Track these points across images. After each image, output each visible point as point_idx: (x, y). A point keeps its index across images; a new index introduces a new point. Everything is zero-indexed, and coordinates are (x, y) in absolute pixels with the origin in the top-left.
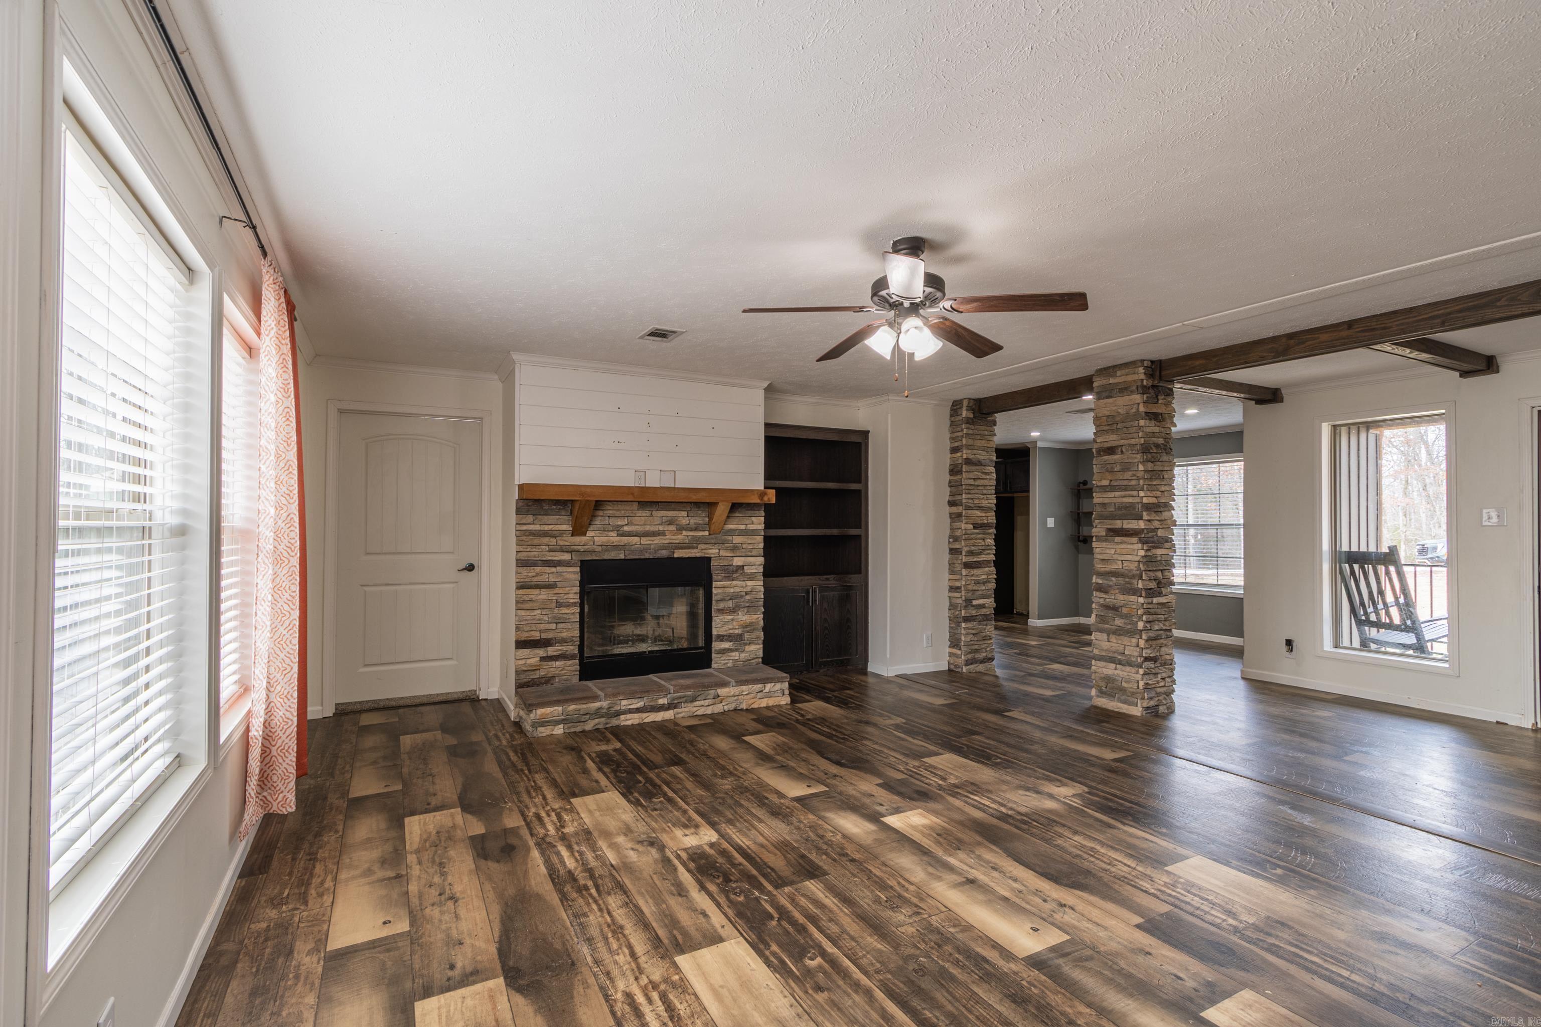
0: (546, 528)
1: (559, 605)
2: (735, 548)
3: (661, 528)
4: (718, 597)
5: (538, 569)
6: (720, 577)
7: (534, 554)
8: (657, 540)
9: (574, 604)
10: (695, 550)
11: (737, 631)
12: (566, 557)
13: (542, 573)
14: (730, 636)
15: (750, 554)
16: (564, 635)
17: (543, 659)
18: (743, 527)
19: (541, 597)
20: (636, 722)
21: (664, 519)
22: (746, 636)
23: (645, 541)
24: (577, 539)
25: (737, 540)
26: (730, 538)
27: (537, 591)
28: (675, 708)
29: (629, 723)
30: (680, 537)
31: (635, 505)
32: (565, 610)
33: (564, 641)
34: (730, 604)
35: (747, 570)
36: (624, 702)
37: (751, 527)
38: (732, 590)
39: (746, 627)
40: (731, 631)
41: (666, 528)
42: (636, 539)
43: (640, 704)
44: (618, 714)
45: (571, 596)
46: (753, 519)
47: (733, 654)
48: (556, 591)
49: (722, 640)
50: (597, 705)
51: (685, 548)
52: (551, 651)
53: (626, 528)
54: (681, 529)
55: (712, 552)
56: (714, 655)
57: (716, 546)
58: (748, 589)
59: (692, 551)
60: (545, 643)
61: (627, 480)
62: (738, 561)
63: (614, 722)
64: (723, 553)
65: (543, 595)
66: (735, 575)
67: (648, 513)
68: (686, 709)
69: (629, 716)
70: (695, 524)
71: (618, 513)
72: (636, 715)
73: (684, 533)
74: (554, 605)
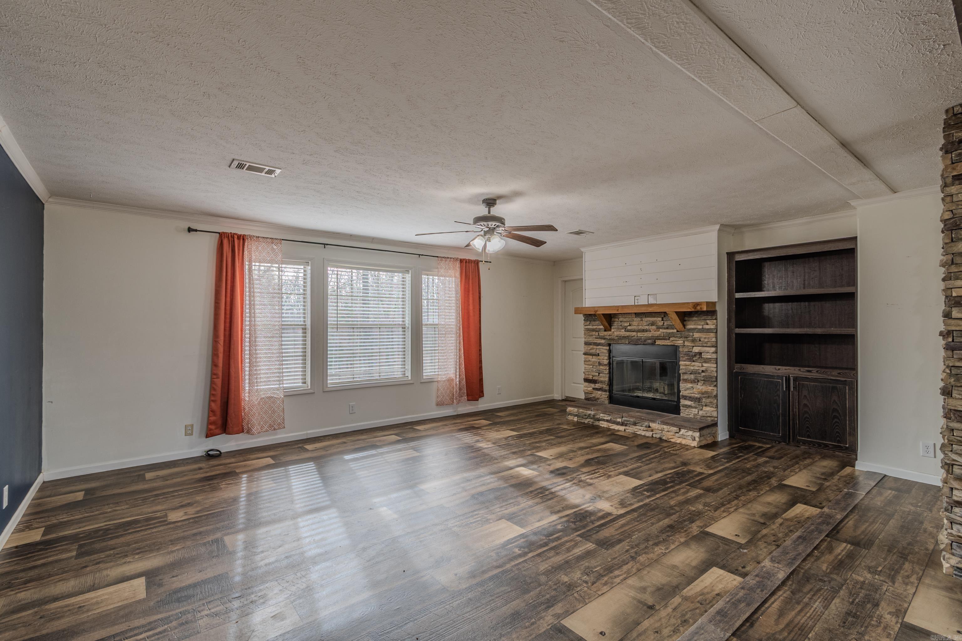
0: (595, 327)
1: (600, 364)
2: (694, 341)
3: (647, 327)
4: (683, 371)
5: (591, 346)
6: (684, 359)
7: (591, 340)
8: (646, 334)
9: (605, 365)
10: (668, 341)
11: (696, 396)
12: (603, 341)
13: (593, 349)
14: (690, 397)
15: (705, 345)
16: (602, 379)
17: (594, 389)
18: (700, 327)
19: (593, 360)
20: (605, 426)
21: (649, 322)
22: (704, 400)
23: (640, 334)
24: (606, 333)
25: (696, 335)
26: (692, 334)
27: (591, 357)
28: (626, 426)
29: (603, 426)
30: (659, 333)
31: (634, 316)
32: (601, 367)
33: (601, 382)
34: (692, 377)
35: (704, 356)
36: (601, 415)
37: (707, 327)
38: (692, 368)
39: (703, 394)
40: (693, 395)
41: (650, 327)
42: (634, 334)
43: (609, 418)
44: (599, 420)
45: (605, 361)
46: (708, 321)
47: (694, 410)
48: (599, 357)
49: (685, 399)
50: (589, 412)
51: (661, 339)
52: (597, 386)
53: (629, 328)
54: (659, 328)
55: (679, 342)
56: (681, 408)
57: (681, 339)
58: (703, 369)
59: (666, 341)
60: (594, 381)
61: (630, 302)
62: (696, 350)
63: (597, 423)
64: (687, 343)
65: (594, 359)
66: (694, 359)
67: (639, 319)
68: (631, 429)
69: (602, 422)
70: (667, 325)
71: (625, 320)
72: (606, 423)
73: (661, 330)
74: (597, 364)
